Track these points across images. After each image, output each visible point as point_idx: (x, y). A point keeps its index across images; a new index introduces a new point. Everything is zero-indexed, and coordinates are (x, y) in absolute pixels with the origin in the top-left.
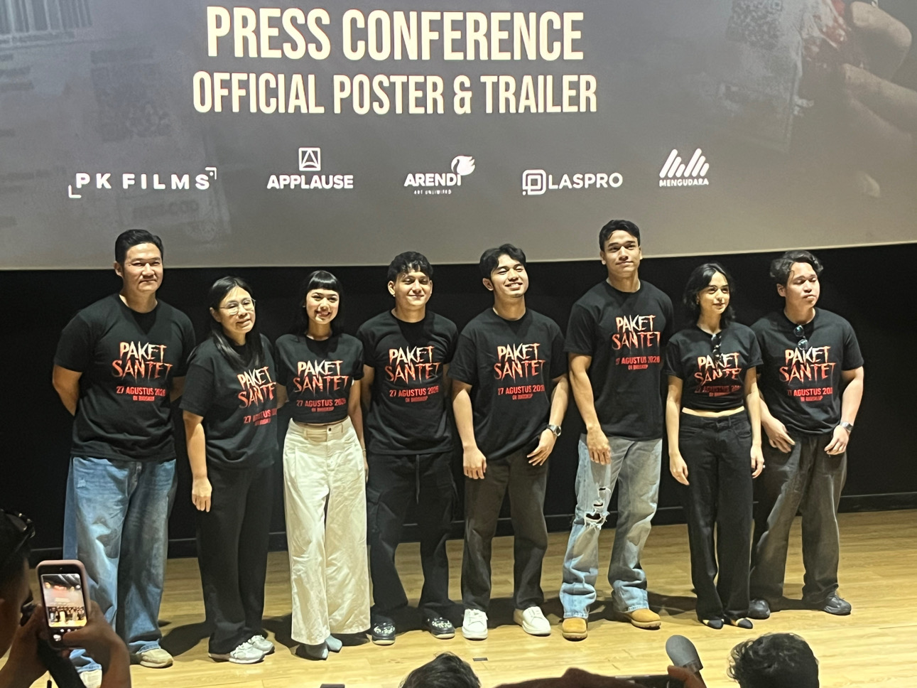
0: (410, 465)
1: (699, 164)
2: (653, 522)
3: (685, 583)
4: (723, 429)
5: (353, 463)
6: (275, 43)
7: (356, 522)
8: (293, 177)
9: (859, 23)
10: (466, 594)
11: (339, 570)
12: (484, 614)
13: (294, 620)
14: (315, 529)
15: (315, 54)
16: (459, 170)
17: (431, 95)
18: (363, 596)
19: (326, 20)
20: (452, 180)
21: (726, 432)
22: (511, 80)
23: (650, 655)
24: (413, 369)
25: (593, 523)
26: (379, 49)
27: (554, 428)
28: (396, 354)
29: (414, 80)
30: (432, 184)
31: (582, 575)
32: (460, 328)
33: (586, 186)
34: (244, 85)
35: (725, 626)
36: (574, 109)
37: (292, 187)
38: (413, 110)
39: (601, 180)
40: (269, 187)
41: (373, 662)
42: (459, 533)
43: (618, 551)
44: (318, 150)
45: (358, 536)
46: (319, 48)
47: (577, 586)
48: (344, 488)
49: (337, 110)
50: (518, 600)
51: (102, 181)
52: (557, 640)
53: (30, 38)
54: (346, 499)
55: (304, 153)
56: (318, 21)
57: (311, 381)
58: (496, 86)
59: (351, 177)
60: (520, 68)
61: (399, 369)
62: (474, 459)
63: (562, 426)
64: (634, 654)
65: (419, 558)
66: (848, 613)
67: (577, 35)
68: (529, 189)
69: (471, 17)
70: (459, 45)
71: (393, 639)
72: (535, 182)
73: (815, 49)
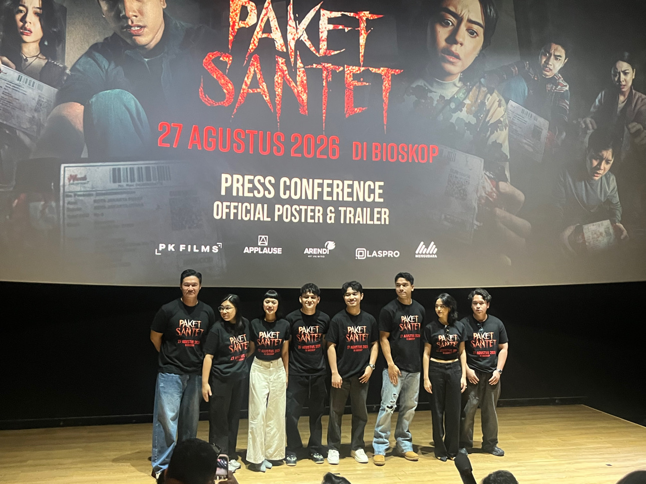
0: (307, 380)
1: (433, 248)
2: (415, 410)
3: (430, 439)
4: (449, 368)
5: (281, 379)
6: (250, 190)
7: (281, 406)
8: (255, 248)
9: (502, 191)
10: (329, 443)
11: (272, 429)
12: (338, 452)
13: (248, 451)
14: (262, 408)
15: (268, 196)
16: (328, 247)
17: (317, 215)
18: (283, 442)
19: (273, 181)
20: (325, 251)
21: (450, 370)
22: (352, 210)
23: (415, 474)
24: (309, 336)
25: (389, 410)
26: (296, 194)
27: (372, 366)
28: (302, 329)
29: (310, 208)
30: (316, 253)
31: (383, 435)
32: (331, 318)
33: (384, 256)
34: (236, 208)
35: (448, 460)
36: (379, 223)
37: (255, 252)
38: (309, 220)
39: (390, 254)
40: (245, 252)
41: (287, 474)
42: (327, 412)
43: (399, 423)
44: (267, 237)
45: (282, 414)
46: (270, 193)
47: (381, 440)
48: (277, 390)
49: (276, 220)
50: (353, 446)
51: (171, 248)
52: (371, 464)
53: (144, 185)
54: (277, 396)
55: (261, 238)
56: (270, 181)
57: (265, 341)
58: (345, 212)
59: (281, 249)
60: (356, 204)
61: (303, 336)
62: (337, 379)
63: (375, 365)
64: (407, 473)
65: (308, 424)
66: (503, 455)
67: (381, 191)
68: (358, 256)
69: (336, 182)
70: (330, 194)
71: (296, 463)
72: (361, 254)
73: (483, 201)
